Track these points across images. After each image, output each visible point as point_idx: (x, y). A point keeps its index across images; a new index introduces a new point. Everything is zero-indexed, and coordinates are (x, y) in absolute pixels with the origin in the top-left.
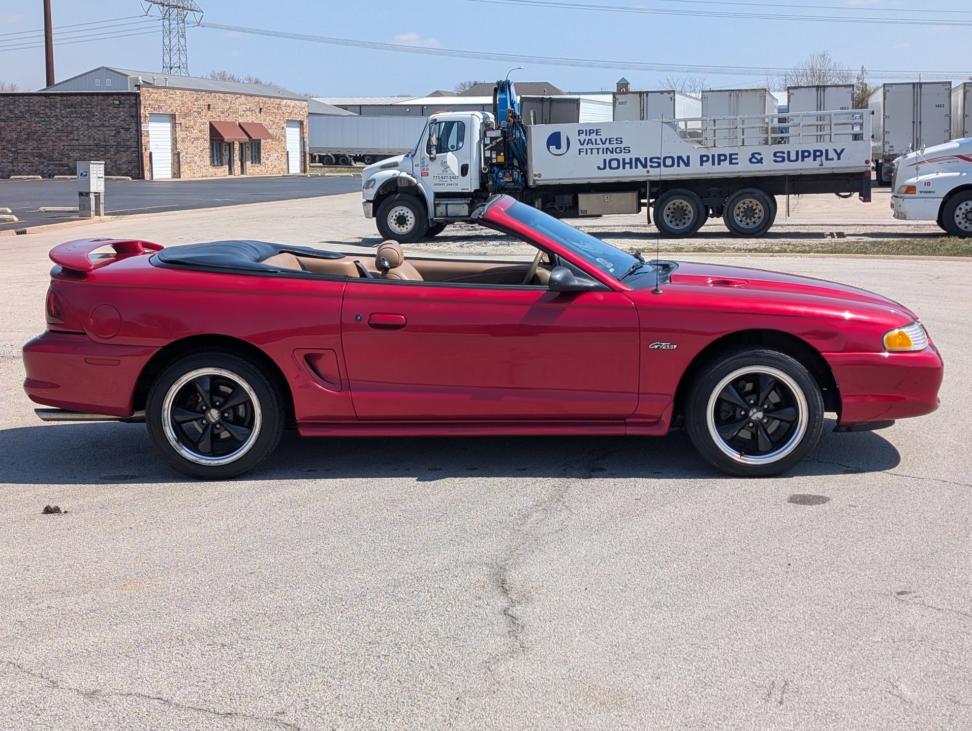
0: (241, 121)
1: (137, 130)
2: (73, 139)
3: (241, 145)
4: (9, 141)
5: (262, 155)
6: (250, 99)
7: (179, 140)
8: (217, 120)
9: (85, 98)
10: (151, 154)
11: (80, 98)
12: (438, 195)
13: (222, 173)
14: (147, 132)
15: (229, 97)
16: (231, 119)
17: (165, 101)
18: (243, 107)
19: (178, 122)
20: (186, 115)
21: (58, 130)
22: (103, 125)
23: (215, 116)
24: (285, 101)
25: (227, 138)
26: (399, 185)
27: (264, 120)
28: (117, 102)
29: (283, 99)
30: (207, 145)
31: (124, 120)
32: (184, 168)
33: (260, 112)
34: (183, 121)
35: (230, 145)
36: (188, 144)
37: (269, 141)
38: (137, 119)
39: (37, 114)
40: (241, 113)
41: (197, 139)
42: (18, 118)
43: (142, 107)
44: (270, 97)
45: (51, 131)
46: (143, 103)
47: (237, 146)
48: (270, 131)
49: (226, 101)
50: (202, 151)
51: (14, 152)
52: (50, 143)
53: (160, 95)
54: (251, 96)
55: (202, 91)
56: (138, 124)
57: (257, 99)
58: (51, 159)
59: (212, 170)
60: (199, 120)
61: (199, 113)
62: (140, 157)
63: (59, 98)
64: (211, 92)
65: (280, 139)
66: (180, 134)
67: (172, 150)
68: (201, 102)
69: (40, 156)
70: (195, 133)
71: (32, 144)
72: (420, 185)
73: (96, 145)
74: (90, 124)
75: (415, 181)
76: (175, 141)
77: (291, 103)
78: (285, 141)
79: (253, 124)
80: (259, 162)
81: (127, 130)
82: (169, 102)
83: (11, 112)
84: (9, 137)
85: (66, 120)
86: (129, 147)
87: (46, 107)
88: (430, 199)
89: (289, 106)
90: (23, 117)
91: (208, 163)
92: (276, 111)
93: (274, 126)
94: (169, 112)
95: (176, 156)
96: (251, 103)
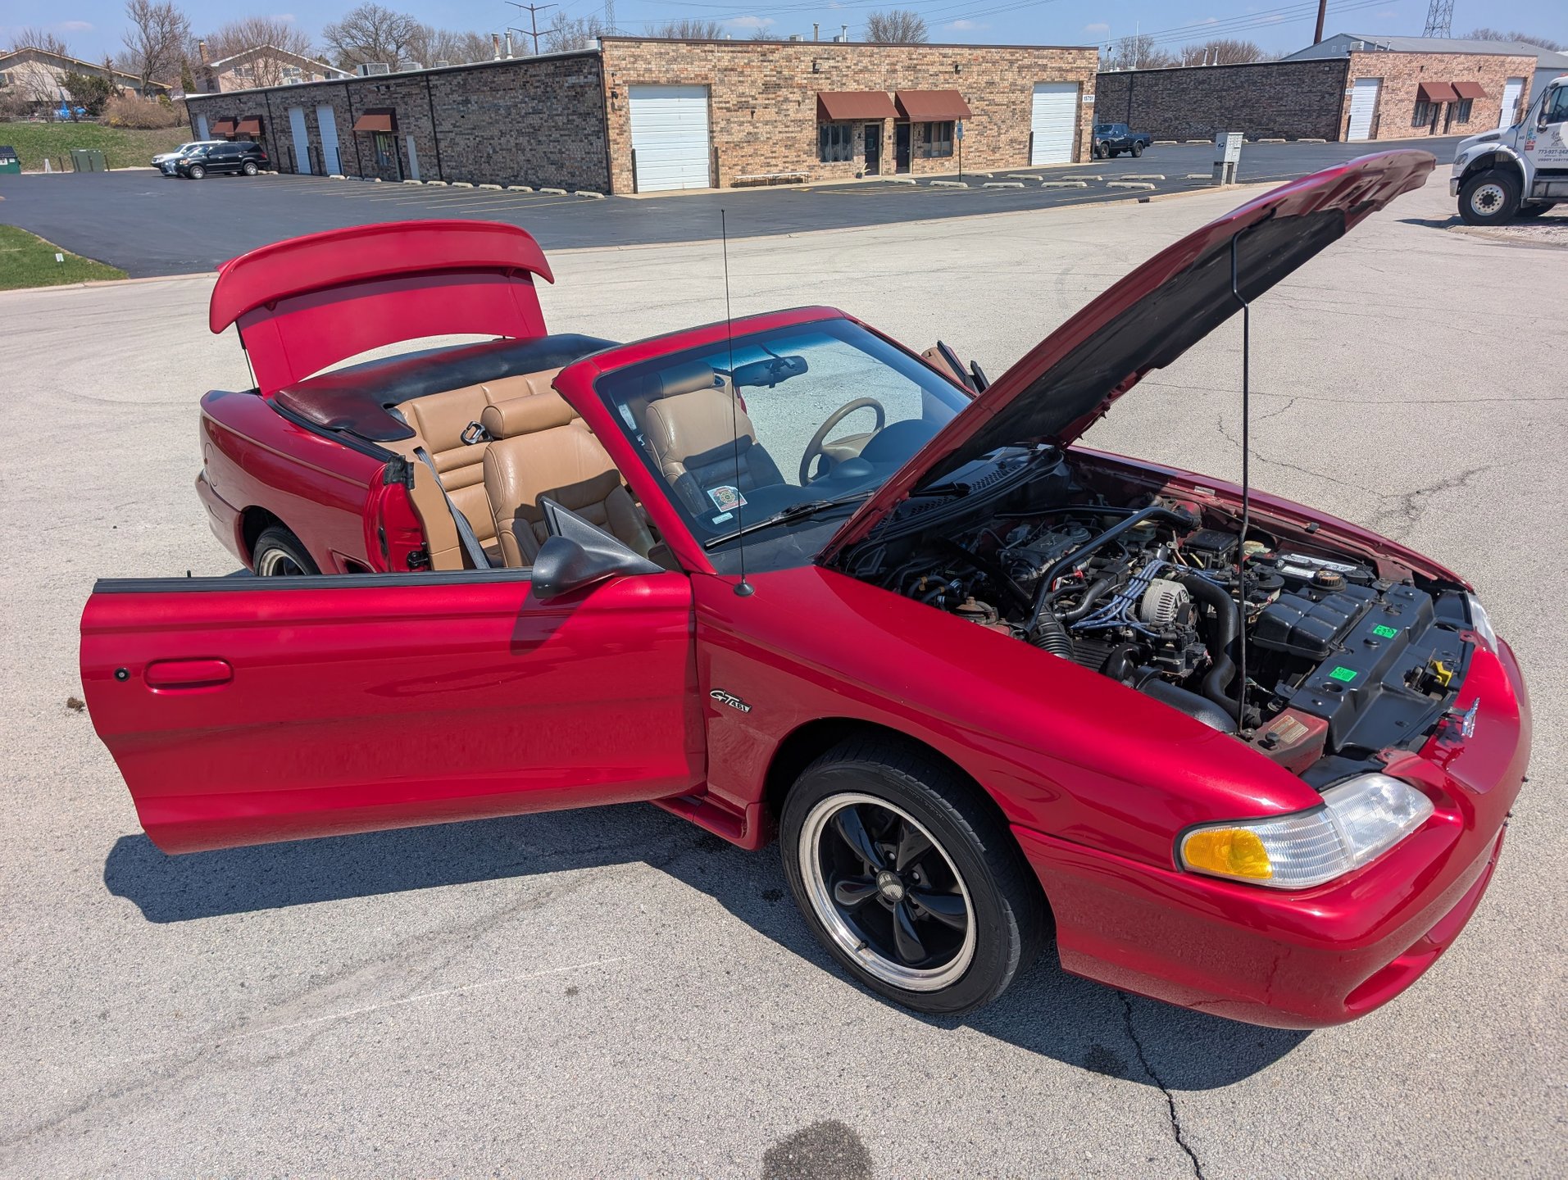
0: (1455, 80)
1: (1340, 95)
2: (1282, 105)
3: (1450, 105)
4: (1226, 109)
5: (1472, 114)
6: (1470, 57)
7: (1382, 102)
8: (1429, 80)
9: (1299, 66)
10: (1350, 117)
11: (1294, 66)
12: (1541, 172)
13: (1423, 133)
14: (1351, 96)
15: (1446, 58)
16: (1444, 79)
17: (1375, 66)
18: (1461, 67)
19: (1385, 85)
20: (1395, 78)
21: (1270, 98)
22: (1310, 91)
23: (1426, 77)
24: (1510, 58)
25: (1434, 98)
26: (1497, 160)
27: (1482, 78)
28: (1327, 69)
29: (1508, 55)
30: (1412, 106)
31: (1331, 86)
32: (1382, 129)
33: (1479, 71)
34: (1390, 84)
35: (1438, 106)
36: (1391, 105)
37: (1483, 99)
38: (1343, 84)
39: (1255, 83)
40: (1456, 72)
41: (1402, 101)
42: (1238, 87)
43: (1350, 72)
44: (1494, 55)
45: (1263, 99)
46: (1351, 68)
47: (1445, 106)
48: (1486, 90)
49: (1442, 61)
50: (1404, 113)
51: (1229, 119)
52: (1261, 109)
53: (1372, 59)
54: (1472, 54)
55: (1417, 53)
56: (1343, 89)
57: (1479, 57)
58: (1260, 124)
59: (1411, 130)
60: (1408, 82)
61: (1410, 75)
62: (1339, 121)
63: (1276, 67)
64: (1427, 53)
65: (1497, 97)
66: (1385, 96)
67: (1374, 112)
68: (1414, 64)
69: (1251, 121)
70: (1402, 95)
71: (1246, 110)
72: (1521, 161)
73: (1301, 110)
74: (1299, 90)
75: (1515, 155)
76: (1378, 103)
77: (1517, 60)
78: (1502, 99)
79: (1468, 83)
80: (1467, 121)
81: (1331, 94)
82: (1379, 66)
83: (1233, 82)
84: (1227, 105)
85: (1278, 88)
86: (1330, 111)
87: (1263, 76)
88: (1528, 176)
89: (1514, 63)
90: (1242, 87)
91: (1410, 124)
92: (1497, 68)
93: (1492, 85)
94: (1378, 75)
95: (1377, 117)
96: (1471, 62)
